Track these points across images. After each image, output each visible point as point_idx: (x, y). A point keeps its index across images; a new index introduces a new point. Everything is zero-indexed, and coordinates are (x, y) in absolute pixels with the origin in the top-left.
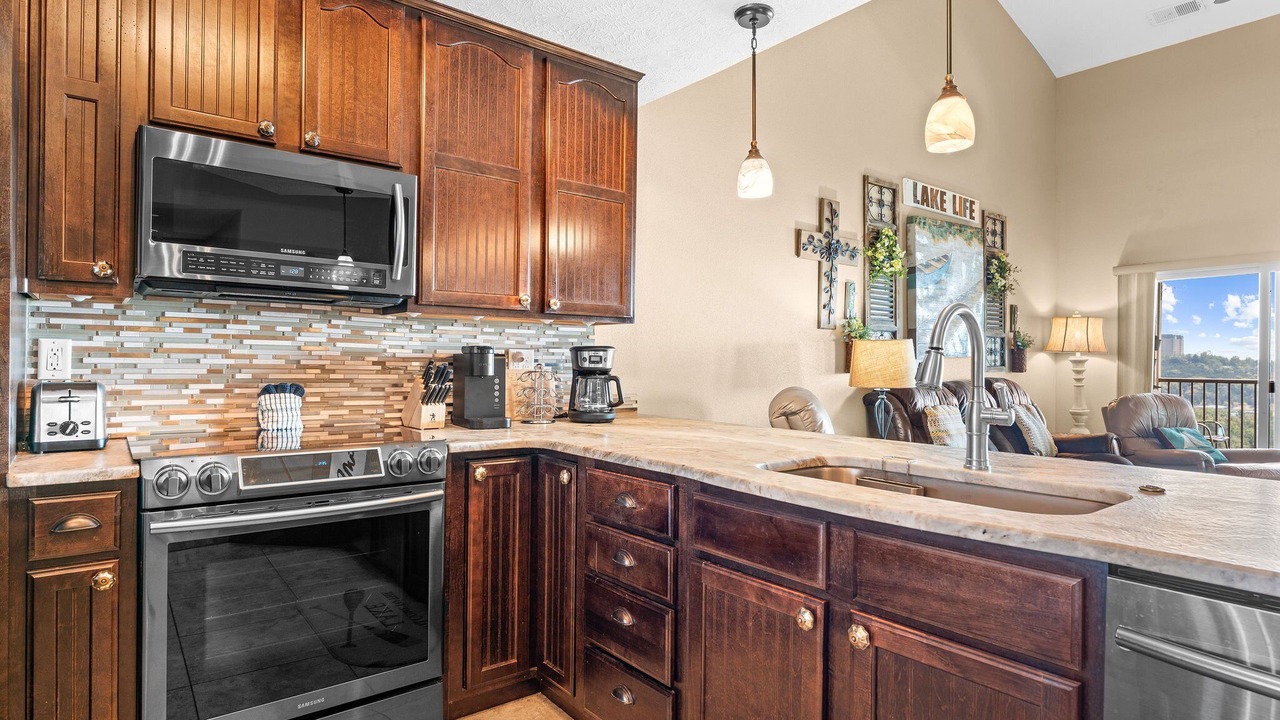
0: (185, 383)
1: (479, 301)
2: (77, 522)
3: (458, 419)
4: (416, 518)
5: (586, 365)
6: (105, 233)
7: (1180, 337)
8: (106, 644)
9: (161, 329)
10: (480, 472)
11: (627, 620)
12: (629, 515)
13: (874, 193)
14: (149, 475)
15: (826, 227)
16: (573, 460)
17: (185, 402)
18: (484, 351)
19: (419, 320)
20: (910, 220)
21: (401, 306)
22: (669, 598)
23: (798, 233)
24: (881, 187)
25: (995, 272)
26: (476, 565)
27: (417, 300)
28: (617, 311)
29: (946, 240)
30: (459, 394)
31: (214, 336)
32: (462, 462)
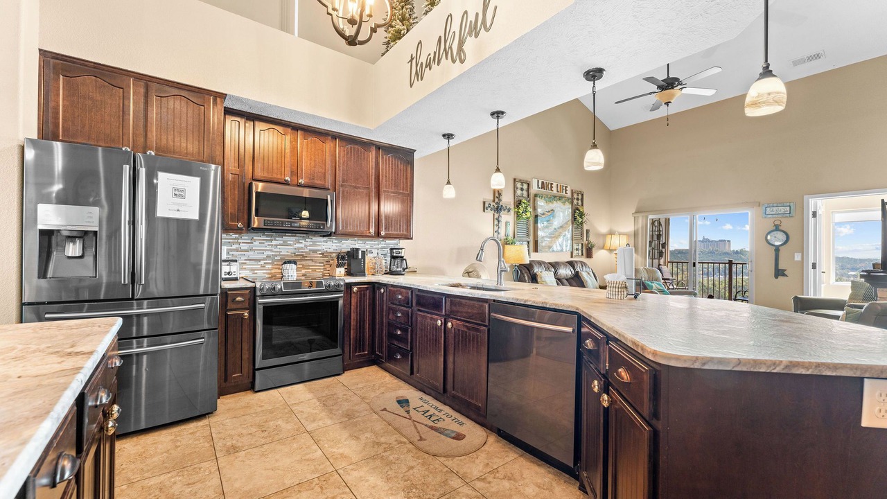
0: (259, 260)
1: (356, 233)
2: (239, 299)
3: (349, 273)
4: (334, 303)
5: (395, 255)
6: (241, 214)
7: (729, 241)
8: (246, 334)
9: (252, 243)
10: (355, 289)
11: (399, 333)
12: (400, 300)
13: (519, 185)
14: (258, 285)
15: (497, 200)
16: (385, 285)
17: (259, 266)
18: (357, 250)
19: (336, 239)
20: (536, 195)
21: (329, 235)
22: (410, 324)
23: (484, 203)
24: (522, 183)
25: (577, 216)
26: (354, 320)
27: (335, 233)
28: (405, 235)
29: (552, 203)
30: (349, 265)
31: (269, 245)
32: (349, 286)
